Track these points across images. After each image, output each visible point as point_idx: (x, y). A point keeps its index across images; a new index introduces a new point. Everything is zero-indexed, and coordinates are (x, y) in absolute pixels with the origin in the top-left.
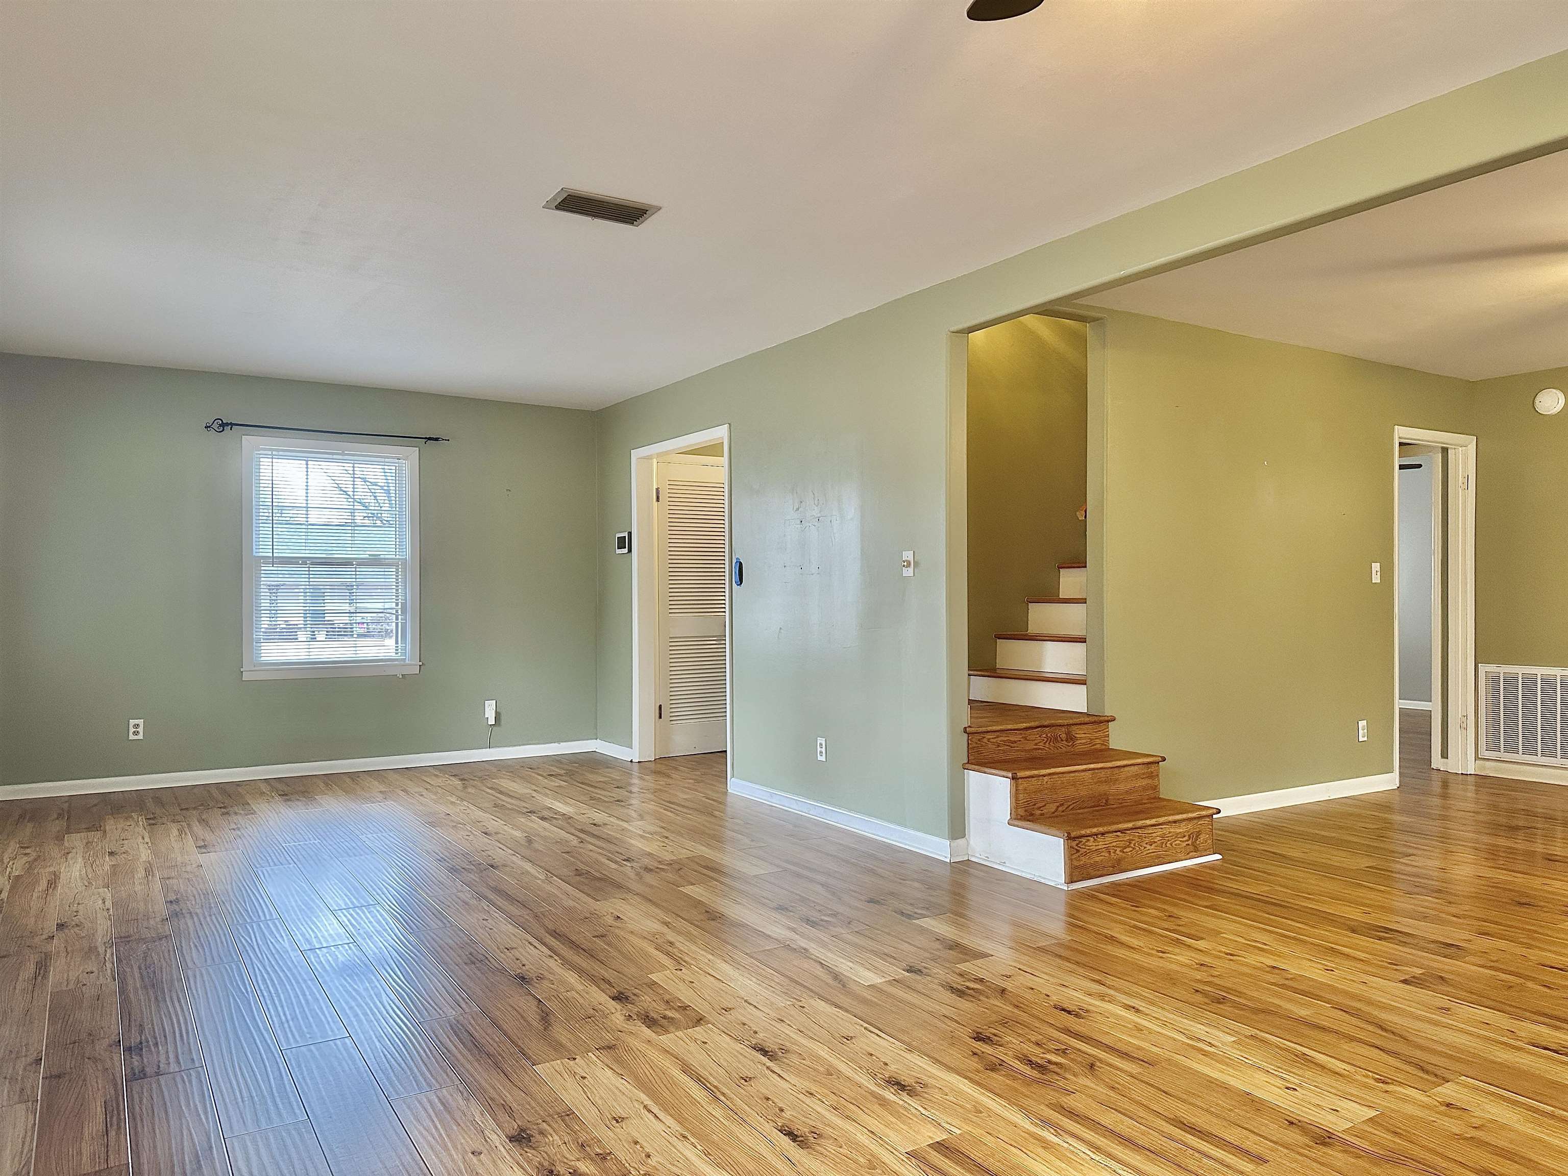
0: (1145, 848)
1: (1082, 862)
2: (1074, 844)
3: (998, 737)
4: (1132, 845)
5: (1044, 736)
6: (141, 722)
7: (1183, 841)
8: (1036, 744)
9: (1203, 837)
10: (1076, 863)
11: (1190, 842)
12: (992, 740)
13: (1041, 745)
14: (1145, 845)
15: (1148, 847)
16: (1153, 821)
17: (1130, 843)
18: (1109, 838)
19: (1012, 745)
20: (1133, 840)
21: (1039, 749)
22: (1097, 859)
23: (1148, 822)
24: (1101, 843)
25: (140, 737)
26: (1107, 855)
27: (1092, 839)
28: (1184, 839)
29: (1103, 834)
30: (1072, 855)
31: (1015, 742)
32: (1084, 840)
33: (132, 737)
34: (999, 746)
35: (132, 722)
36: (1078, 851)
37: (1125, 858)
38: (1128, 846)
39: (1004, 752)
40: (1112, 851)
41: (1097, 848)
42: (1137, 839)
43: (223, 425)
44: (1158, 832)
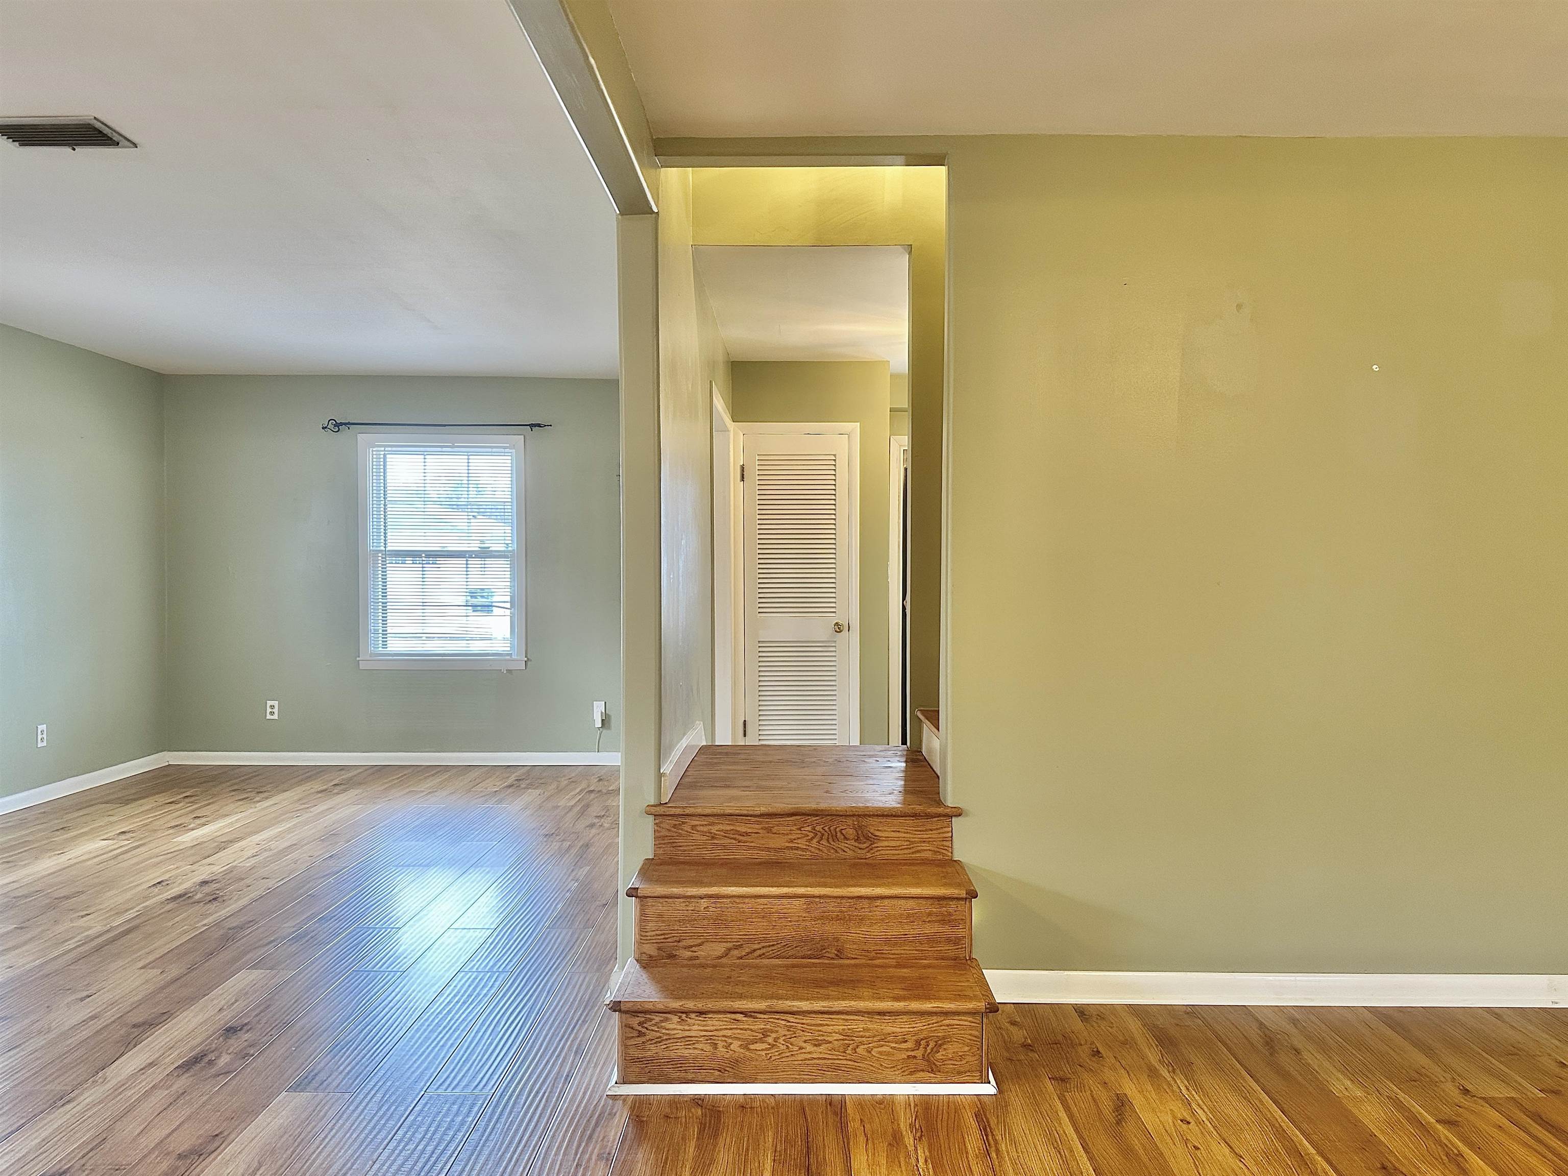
0: (801, 1048)
1: (649, 1053)
2: (635, 1022)
3: (712, 824)
4: (770, 1040)
5: (809, 828)
6: (276, 703)
7: (900, 1050)
8: (791, 841)
9: (951, 1049)
10: (637, 1053)
11: (919, 1053)
12: (701, 828)
13: (802, 843)
14: (804, 1045)
15: (809, 1047)
16: (819, 1005)
17: (766, 1036)
18: (714, 1022)
19: (741, 838)
20: (772, 1032)
21: (797, 848)
22: (686, 1053)
23: (805, 1005)
24: (696, 1027)
25: (276, 717)
26: (708, 1048)
27: (675, 1019)
28: (904, 1046)
29: (701, 1013)
30: (628, 1038)
31: (747, 834)
32: (657, 1018)
33: (269, 717)
34: (713, 838)
35: (269, 703)
36: (641, 1034)
37: (751, 1059)
38: (761, 1041)
39: (724, 847)
40: (720, 1044)
41: (687, 1034)
42: (782, 1032)
43: (338, 425)
44: (837, 1026)
